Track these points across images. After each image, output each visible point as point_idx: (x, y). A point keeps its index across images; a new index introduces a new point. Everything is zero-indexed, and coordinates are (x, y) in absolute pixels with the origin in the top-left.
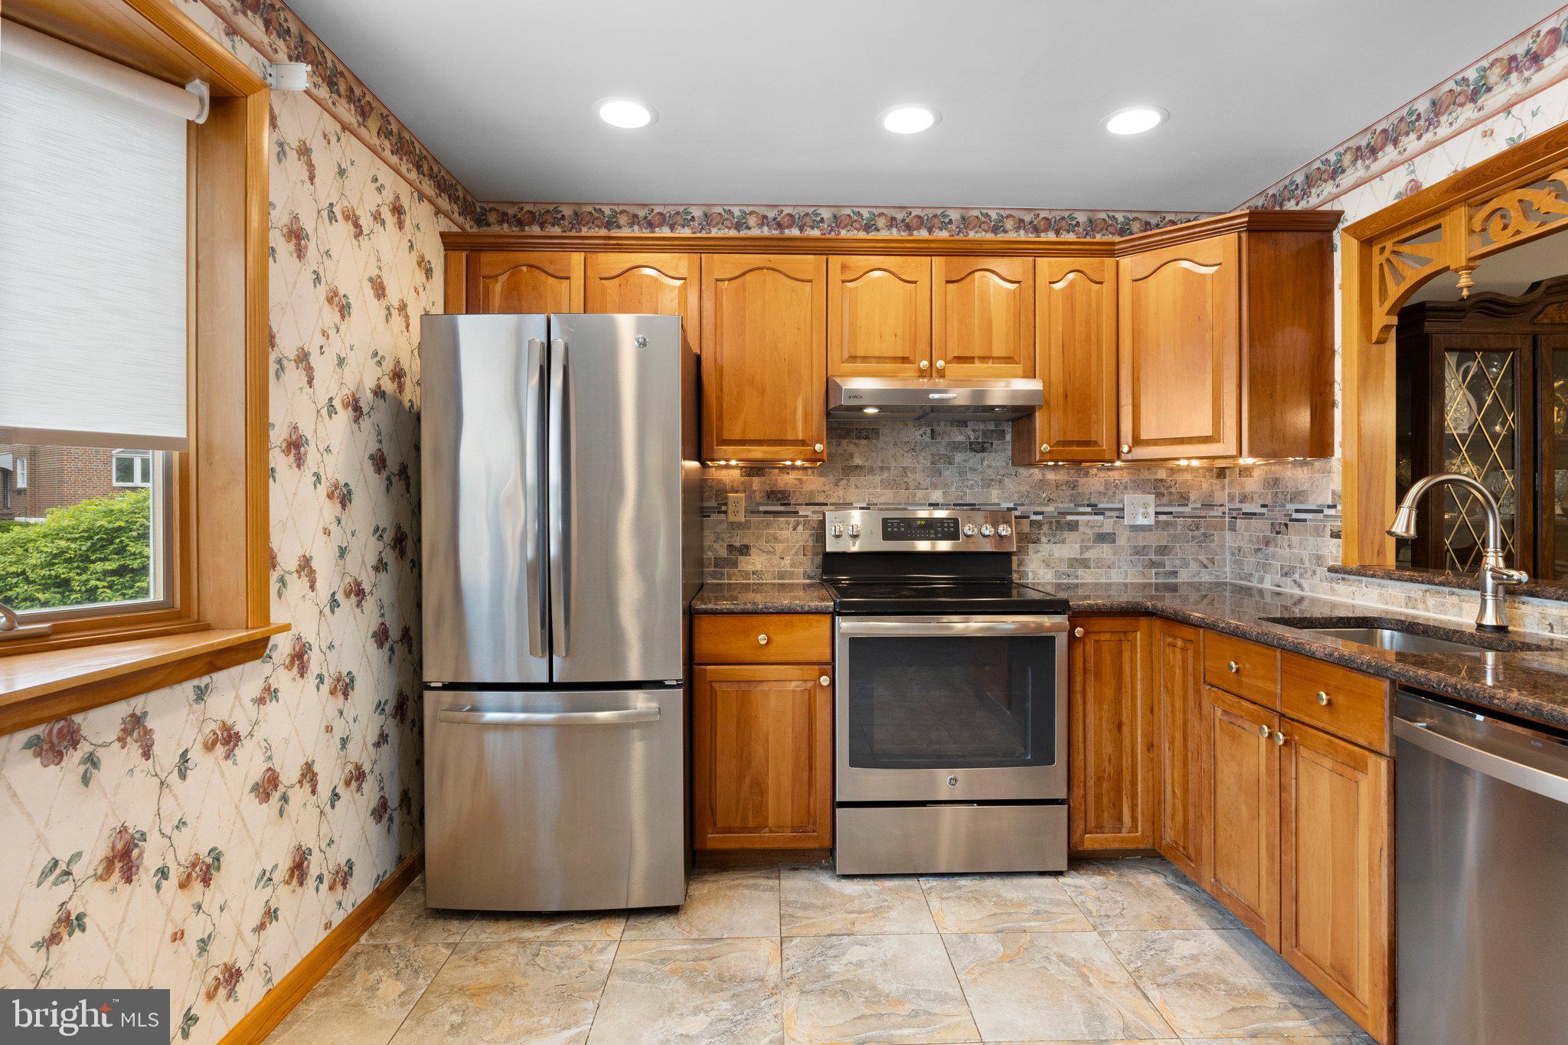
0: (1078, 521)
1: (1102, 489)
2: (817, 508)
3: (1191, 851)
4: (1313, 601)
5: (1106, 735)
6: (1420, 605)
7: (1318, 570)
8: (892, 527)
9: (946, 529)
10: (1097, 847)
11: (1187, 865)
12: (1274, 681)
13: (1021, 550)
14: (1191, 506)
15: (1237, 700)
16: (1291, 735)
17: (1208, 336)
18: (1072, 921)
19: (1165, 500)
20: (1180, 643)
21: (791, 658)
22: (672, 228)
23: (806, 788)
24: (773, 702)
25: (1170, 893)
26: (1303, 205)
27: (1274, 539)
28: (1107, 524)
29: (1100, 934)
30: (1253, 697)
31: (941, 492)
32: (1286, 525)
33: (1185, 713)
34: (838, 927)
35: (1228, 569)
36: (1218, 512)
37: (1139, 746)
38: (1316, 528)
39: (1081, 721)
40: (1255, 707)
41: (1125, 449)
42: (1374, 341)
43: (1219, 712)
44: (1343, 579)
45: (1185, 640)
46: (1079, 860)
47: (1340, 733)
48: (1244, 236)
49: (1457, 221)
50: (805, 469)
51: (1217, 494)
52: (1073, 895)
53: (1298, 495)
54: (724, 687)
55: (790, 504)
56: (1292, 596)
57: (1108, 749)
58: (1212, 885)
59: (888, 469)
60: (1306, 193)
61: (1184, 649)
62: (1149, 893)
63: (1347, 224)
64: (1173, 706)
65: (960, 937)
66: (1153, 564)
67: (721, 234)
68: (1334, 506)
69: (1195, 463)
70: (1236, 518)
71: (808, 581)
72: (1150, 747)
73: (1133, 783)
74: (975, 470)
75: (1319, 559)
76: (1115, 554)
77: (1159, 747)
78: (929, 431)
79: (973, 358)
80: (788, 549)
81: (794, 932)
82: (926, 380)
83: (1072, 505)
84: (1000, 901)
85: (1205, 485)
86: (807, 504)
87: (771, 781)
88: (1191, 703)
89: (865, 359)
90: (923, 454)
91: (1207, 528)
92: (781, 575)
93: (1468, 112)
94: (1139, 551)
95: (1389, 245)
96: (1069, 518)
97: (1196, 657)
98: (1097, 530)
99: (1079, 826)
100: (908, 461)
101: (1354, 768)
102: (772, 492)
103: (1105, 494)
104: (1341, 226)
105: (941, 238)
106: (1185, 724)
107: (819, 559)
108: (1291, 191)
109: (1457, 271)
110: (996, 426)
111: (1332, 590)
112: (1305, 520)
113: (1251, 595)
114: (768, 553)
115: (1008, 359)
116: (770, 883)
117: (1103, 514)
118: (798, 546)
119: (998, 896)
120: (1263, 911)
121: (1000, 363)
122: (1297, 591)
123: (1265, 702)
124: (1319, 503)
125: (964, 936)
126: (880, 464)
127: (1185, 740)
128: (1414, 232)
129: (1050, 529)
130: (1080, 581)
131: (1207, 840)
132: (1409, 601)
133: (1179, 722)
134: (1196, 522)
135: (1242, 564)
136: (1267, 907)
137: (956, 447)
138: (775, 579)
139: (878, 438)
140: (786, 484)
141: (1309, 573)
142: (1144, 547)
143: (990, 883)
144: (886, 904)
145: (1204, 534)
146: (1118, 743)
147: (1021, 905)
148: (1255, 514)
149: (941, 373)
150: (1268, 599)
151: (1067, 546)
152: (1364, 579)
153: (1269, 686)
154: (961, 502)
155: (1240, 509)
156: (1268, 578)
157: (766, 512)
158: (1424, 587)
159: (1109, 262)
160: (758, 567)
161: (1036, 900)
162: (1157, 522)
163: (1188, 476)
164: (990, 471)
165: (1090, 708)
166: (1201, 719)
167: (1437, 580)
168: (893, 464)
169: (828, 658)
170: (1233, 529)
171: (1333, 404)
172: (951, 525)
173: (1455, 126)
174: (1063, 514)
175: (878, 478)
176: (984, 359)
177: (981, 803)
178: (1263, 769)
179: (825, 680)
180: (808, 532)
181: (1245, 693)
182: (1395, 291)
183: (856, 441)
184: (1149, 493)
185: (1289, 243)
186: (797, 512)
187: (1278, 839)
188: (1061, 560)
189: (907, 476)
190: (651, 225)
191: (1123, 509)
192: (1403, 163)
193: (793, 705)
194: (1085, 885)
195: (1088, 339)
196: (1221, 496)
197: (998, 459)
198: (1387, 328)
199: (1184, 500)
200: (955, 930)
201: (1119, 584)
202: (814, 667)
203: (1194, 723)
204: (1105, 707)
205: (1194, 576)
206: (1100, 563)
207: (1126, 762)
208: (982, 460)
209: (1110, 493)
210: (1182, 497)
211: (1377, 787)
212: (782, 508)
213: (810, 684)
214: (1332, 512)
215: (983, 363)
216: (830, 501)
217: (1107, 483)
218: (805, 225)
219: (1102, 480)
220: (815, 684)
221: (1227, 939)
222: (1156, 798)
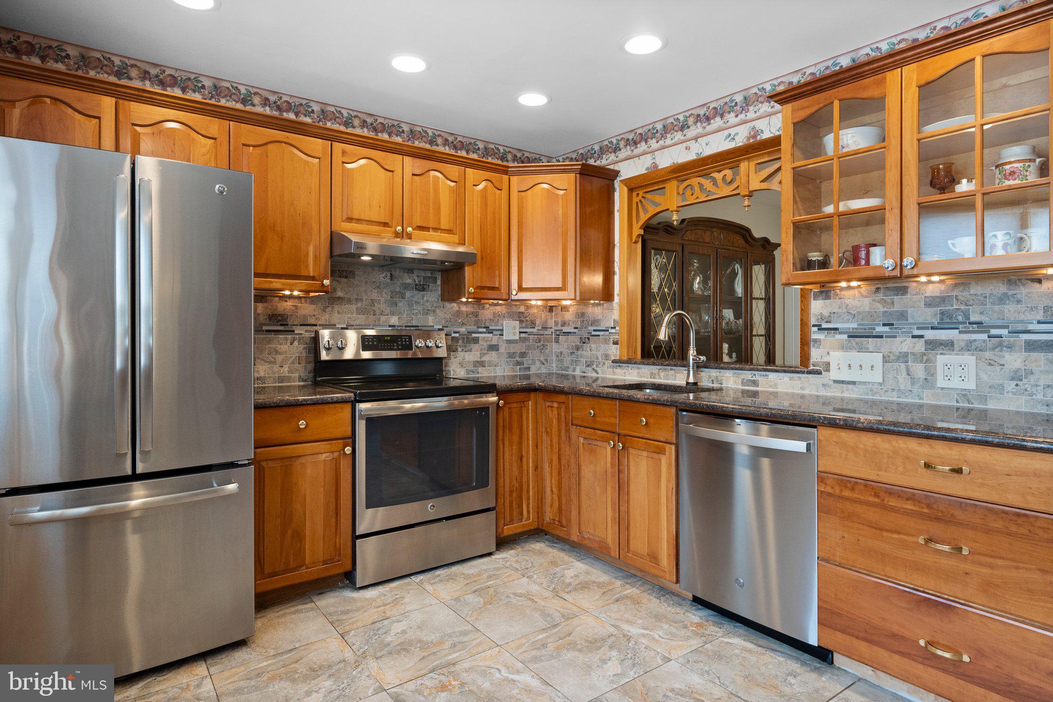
0: (478, 337)
1: (492, 317)
2: (309, 328)
3: (564, 522)
4: (603, 379)
5: (515, 464)
6: (657, 377)
7: (606, 362)
8: (368, 341)
9: (404, 343)
10: (510, 533)
11: (561, 530)
12: (615, 417)
13: (449, 357)
14: (536, 328)
15: (593, 431)
16: (625, 444)
17: (560, 230)
18: (510, 575)
19: (524, 325)
20: (555, 405)
21: (323, 436)
22: (184, 90)
23: (333, 530)
24: (309, 471)
25: (551, 550)
26: (598, 163)
27: (582, 347)
28: (495, 340)
29: (528, 577)
30: (603, 428)
31: (397, 317)
32: (589, 338)
33: (559, 443)
34: (375, 617)
35: (554, 365)
36: (549, 332)
37: (531, 469)
38: (605, 340)
39: (502, 458)
40: (604, 433)
41: (514, 293)
42: (633, 241)
43: (581, 440)
44: (619, 366)
45: (559, 403)
46: (503, 543)
47: (651, 437)
48: (578, 176)
49: (672, 186)
50: (299, 298)
51: (549, 321)
52: (503, 563)
53: (595, 322)
54: (271, 464)
55: (288, 325)
56: (591, 377)
57: (516, 473)
58: (578, 536)
59: (361, 300)
60: (600, 157)
61: (559, 408)
62: (541, 553)
63: (621, 179)
64: (551, 441)
65: (455, 600)
66: (518, 363)
67: (229, 104)
68: (615, 328)
69: (539, 303)
70: (559, 335)
71: (302, 383)
72: (536, 468)
73: (528, 491)
74: (418, 303)
75: (607, 356)
76: (498, 358)
77: (542, 467)
78: (389, 275)
79: (429, 228)
80: (285, 360)
81: (347, 628)
82: (398, 240)
83: (475, 327)
84: (467, 577)
85: (543, 316)
86: (301, 325)
87: (308, 533)
88: (563, 438)
89: (359, 221)
90: (385, 290)
91: (544, 341)
92: (281, 379)
93: (679, 136)
94: (511, 355)
95: (641, 193)
96: (474, 335)
97: (566, 412)
98: (489, 343)
99: (501, 522)
100: (375, 295)
101: (659, 453)
102: (273, 315)
103: (493, 320)
104: (619, 179)
105: (396, 141)
106: (560, 450)
107: (311, 366)
108: (591, 153)
109: (672, 212)
110: (432, 273)
111: (614, 372)
112: (599, 336)
113: (568, 379)
114: (270, 362)
115: (450, 231)
116: (308, 606)
117: (492, 333)
118: (294, 356)
119: (463, 574)
120: (610, 540)
121: (445, 233)
122: (594, 375)
123: (610, 429)
124: (607, 326)
125: (457, 599)
126: (355, 297)
127: (559, 459)
128: (652, 189)
129: (463, 342)
130: (479, 375)
131: (574, 513)
132: (652, 375)
133: (556, 450)
134: (539, 338)
135: (563, 361)
136: (611, 538)
137: (406, 287)
138: (276, 383)
139: (354, 277)
140: (285, 309)
141: (601, 364)
142: (514, 353)
143: (455, 569)
144: (398, 596)
145: (543, 345)
146: (520, 467)
147: (479, 575)
148: (570, 333)
149: (409, 236)
150: (578, 380)
151: (473, 353)
152: (630, 365)
153: (612, 420)
154: (409, 324)
155: (562, 330)
156: (578, 368)
157: (268, 331)
158: (659, 367)
159: (505, 177)
160: (262, 374)
161: (485, 571)
162: (520, 338)
163: (535, 311)
164: (427, 304)
165: (507, 449)
166: (570, 446)
167: (665, 363)
168: (364, 298)
169: (349, 433)
170: (557, 341)
171: (614, 273)
172: (407, 340)
173: (674, 141)
174: (470, 333)
175: (354, 307)
176: (436, 229)
177: (447, 519)
178: (609, 465)
179: (348, 450)
180: (302, 346)
181: (596, 426)
182: (644, 218)
183: (339, 279)
184: (516, 320)
185: (597, 183)
186: (294, 331)
187: (617, 499)
188: (469, 362)
189: (374, 306)
190: (162, 83)
191: (503, 330)
192: (650, 153)
193: (325, 471)
194: (507, 556)
195: (494, 224)
196: (551, 323)
197: (433, 296)
198: (639, 235)
199: (533, 324)
200: (450, 598)
201: (501, 376)
202: (339, 441)
203: (566, 450)
204: (514, 448)
205: (538, 369)
206: (491, 364)
207: (525, 479)
208: (423, 297)
209: (496, 320)
210: (532, 323)
211: (670, 460)
212: (281, 328)
213: (336, 454)
214: (613, 331)
215: (435, 232)
216: (319, 323)
217: (494, 314)
218: (299, 112)
219: (492, 312)
220: (340, 455)
221: (586, 564)
222: (540, 497)
